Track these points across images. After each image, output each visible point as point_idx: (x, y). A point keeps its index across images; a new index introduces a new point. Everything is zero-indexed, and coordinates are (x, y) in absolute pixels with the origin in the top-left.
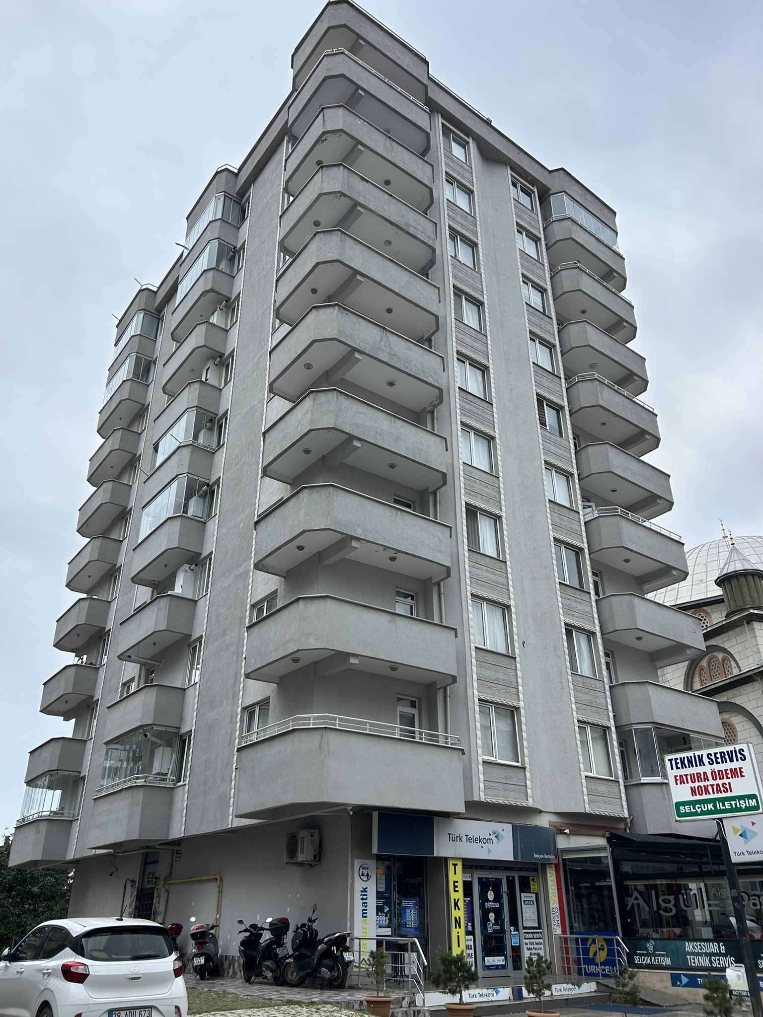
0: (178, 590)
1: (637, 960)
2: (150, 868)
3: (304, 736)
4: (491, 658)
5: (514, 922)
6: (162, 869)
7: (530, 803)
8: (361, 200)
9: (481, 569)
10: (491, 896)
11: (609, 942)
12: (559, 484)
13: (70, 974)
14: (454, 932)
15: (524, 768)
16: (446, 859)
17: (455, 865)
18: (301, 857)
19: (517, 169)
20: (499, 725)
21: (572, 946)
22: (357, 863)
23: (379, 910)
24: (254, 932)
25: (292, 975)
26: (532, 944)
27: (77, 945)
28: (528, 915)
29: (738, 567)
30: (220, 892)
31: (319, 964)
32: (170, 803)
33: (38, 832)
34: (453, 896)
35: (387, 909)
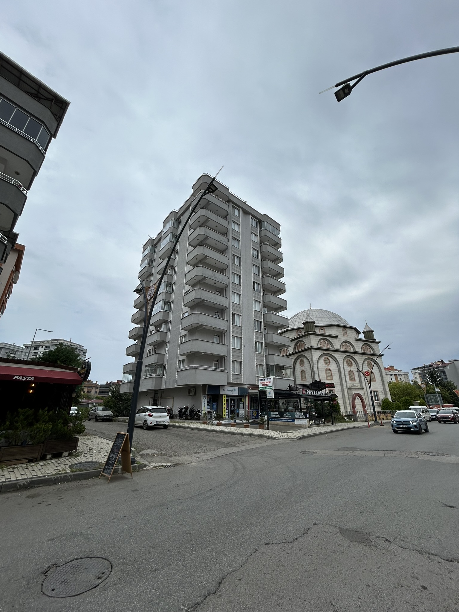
0: (162, 330)
1: (262, 415)
2: (156, 395)
3: (192, 370)
4: (236, 350)
5: (238, 408)
6: (159, 395)
7: (243, 383)
8: (209, 236)
9: (235, 329)
10: (233, 402)
11: (257, 412)
12: (257, 305)
13: (149, 415)
14: (223, 409)
15: (242, 375)
16: (222, 395)
17: (224, 396)
18: (191, 394)
19: (252, 215)
20: (237, 366)
21: (250, 413)
22: (203, 396)
23: (208, 405)
24: (181, 409)
25: (189, 418)
27: (150, 411)
28: (241, 406)
29: (308, 320)
30: (173, 401)
31: (195, 416)
32: (161, 381)
33: (128, 385)
34: (224, 402)
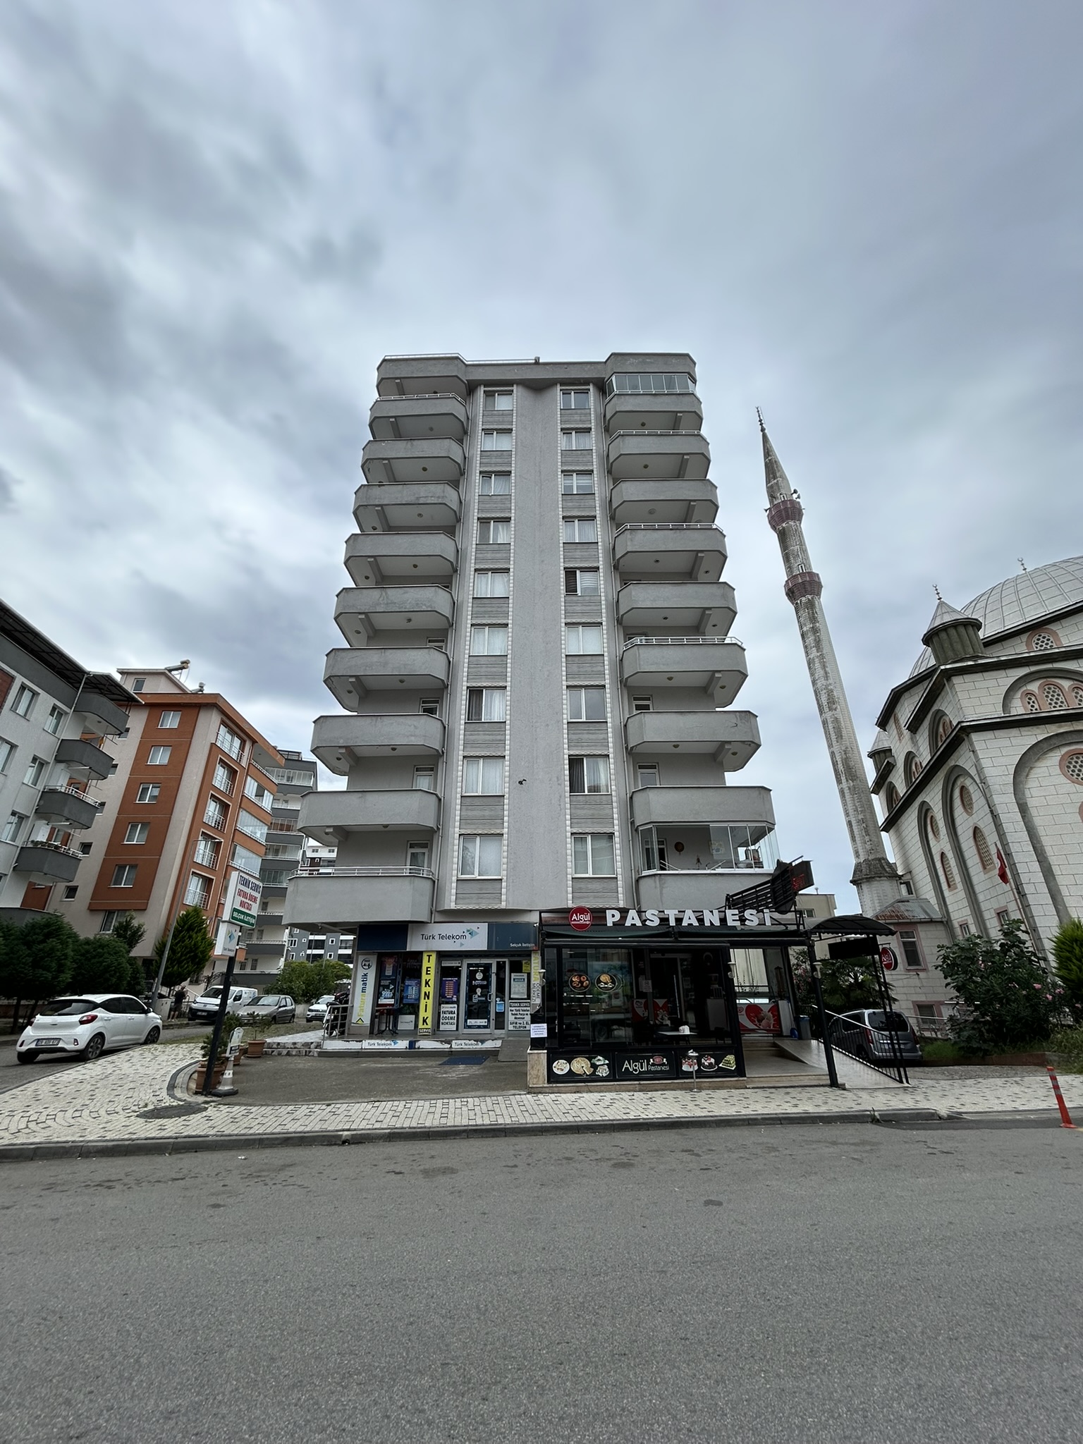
4: (478, 801)
5: (501, 995)
7: (503, 905)
9: (479, 735)
10: (479, 976)
14: (423, 1002)
15: (501, 880)
16: (421, 953)
17: (429, 956)
22: (361, 958)
26: (517, 1011)
28: (517, 988)
34: (425, 977)
35: (392, 987)
